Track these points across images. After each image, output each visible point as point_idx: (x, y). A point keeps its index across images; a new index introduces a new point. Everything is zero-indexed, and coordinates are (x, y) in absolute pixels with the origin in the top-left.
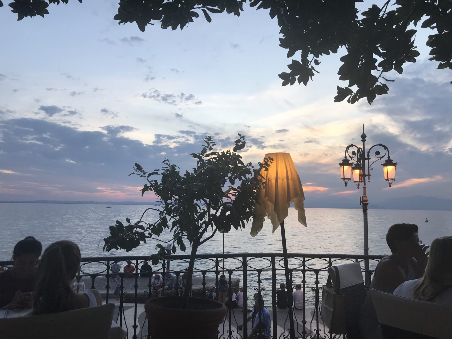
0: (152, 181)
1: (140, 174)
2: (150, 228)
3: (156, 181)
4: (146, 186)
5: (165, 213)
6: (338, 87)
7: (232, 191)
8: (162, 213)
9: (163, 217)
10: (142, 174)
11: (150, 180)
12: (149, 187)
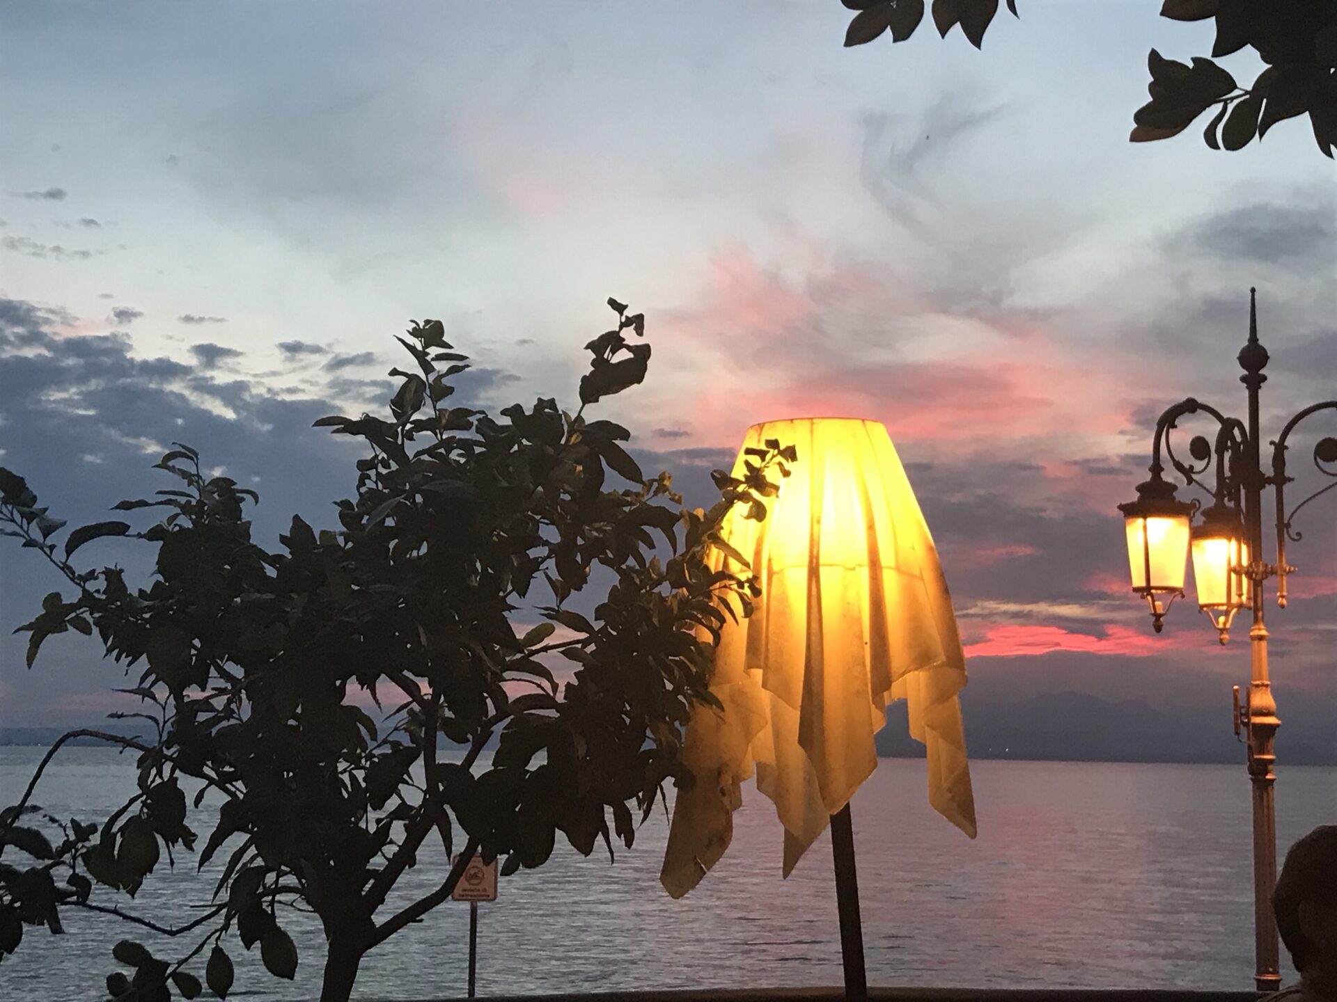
0: (92, 575)
1: (22, 533)
2: (80, 845)
3: (114, 576)
4: (53, 600)
5: (170, 759)
6: (1154, 58)
7: (564, 634)
8: (150, 759)
9: (158, 781)
10: (35, 533)
11: (81, 570)
12: (73, 607)
